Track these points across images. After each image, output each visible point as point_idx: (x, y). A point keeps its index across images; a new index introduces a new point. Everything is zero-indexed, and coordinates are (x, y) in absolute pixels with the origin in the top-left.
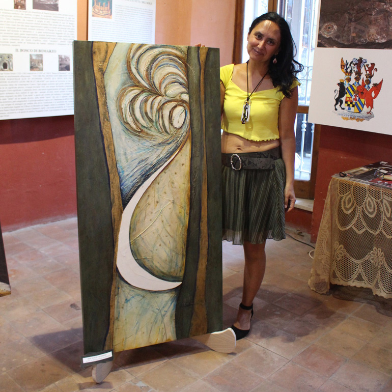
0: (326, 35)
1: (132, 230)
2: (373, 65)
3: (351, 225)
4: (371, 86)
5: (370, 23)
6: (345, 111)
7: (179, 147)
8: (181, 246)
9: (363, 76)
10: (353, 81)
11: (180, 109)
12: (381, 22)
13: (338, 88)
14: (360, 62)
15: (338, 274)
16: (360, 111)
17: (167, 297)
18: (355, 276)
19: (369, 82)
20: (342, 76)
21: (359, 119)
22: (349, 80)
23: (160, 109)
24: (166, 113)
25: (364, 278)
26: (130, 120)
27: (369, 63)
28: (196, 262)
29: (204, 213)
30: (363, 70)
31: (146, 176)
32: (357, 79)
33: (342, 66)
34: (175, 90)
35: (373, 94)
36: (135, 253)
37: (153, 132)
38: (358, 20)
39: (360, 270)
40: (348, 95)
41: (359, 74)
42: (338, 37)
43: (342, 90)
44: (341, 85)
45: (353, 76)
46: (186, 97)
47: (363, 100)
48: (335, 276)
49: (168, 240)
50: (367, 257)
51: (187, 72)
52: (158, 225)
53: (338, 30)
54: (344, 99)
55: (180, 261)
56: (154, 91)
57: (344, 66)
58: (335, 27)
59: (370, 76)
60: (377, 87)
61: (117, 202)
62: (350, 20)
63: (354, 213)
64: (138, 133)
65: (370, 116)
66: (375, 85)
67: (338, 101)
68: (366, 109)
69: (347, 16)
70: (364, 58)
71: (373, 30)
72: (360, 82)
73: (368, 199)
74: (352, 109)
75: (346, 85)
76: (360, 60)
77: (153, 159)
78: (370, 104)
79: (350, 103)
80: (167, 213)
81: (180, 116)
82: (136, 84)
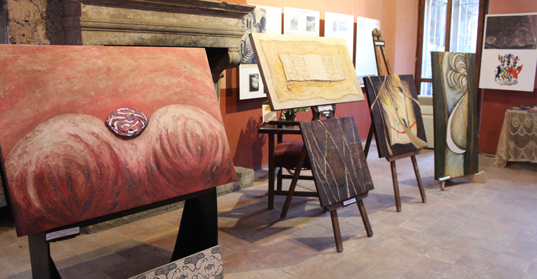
0: (490, 43)
1: (451, 127)
2: (517, 57)
3: (518, 132)
4: (516, 68)
5: (515, 37)
6: (502, 81)
7: (464, 94)
8: (465, 135)
9: (512, 63)
10: (505, 65)
11: (464, 78)
12: (521, 36)
13: (497, 70)
14: (509, 56)
15: (512, 156)
16: (510, 80)
17: (461, 157)
18: (520, 156)
19: (514, 66)
20: (499, 63)
21: (510, 85)
22: (503, 65)
23: (459, 78)
24: (460, 80)
25: (525, 156)
26: (450, 83)
27: (515, 56)
28: (470, 142)
29: (472, 122)
30: (511, 60)
31: (455, 106)
32: (508, 65)
33: (499, 58)
34: (463, 71)
35: (517, 72)
36: (452, 137)
37: (457, 88)
38: (508, 35)
39: (523, 153)
40: (503, 73)
41: (509, 62)
42: (496, 44)
43: (499, 70)
44: (499, 68)
45: (506, 63)
46: (466, 74)
47: (511, 75)
48: (510, 157)
49: (462, 132)
50: (526, 147)
51: (466, 63)
52: (459, 126)
53: (497, 40)
54: (500, 75)
55: (465, 141)
56: (456, 71)
57: (500, 58)
58: (495, 39)
59: (516, 63)
60: (520, 68)
61: (447, 116)
62: (504, 35)
63: (519, 127)
64: (452, 88)
65: (516, 82)
66: (519, 67)
67: (497, 76)
68: (513, 79)
69: (501, 33)
70: (512, 54)
71: (517, 40)
72: (510, 66)
73: (527, 119)
74: (506, 80)
75: (502, 68)
76: (510, 55)
77: (457, 99)
78: (516, 76)
79: (504, 77)
80: (461, 121)
81: (464, 81)
82: (451, 69)
